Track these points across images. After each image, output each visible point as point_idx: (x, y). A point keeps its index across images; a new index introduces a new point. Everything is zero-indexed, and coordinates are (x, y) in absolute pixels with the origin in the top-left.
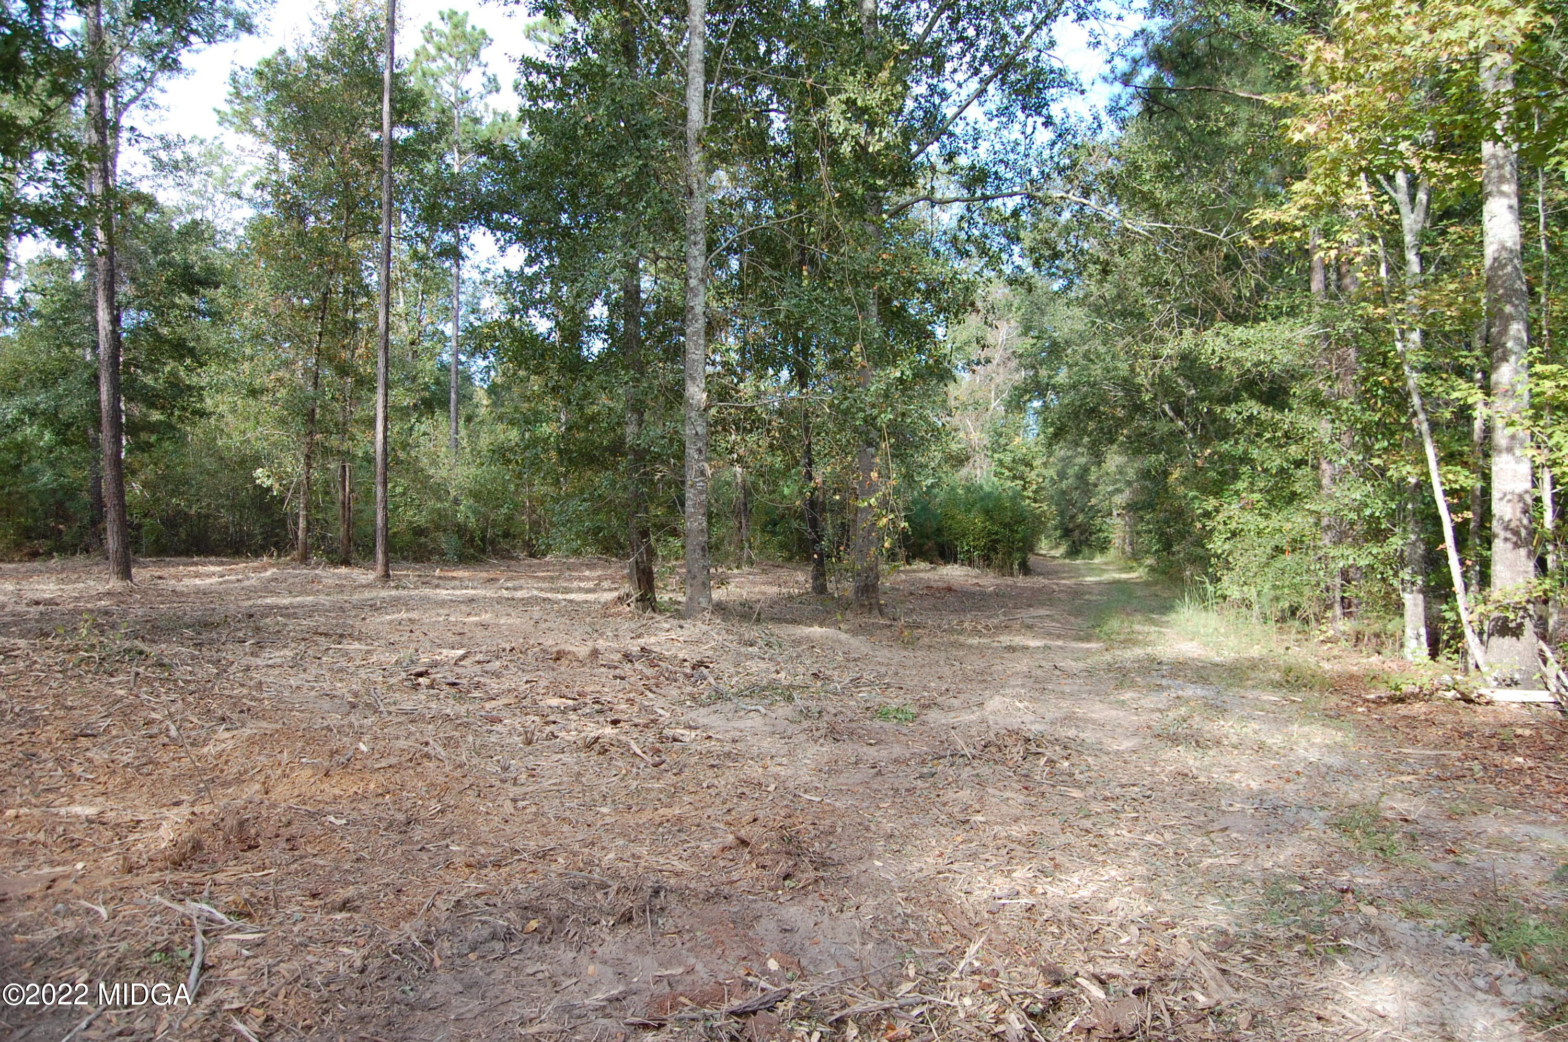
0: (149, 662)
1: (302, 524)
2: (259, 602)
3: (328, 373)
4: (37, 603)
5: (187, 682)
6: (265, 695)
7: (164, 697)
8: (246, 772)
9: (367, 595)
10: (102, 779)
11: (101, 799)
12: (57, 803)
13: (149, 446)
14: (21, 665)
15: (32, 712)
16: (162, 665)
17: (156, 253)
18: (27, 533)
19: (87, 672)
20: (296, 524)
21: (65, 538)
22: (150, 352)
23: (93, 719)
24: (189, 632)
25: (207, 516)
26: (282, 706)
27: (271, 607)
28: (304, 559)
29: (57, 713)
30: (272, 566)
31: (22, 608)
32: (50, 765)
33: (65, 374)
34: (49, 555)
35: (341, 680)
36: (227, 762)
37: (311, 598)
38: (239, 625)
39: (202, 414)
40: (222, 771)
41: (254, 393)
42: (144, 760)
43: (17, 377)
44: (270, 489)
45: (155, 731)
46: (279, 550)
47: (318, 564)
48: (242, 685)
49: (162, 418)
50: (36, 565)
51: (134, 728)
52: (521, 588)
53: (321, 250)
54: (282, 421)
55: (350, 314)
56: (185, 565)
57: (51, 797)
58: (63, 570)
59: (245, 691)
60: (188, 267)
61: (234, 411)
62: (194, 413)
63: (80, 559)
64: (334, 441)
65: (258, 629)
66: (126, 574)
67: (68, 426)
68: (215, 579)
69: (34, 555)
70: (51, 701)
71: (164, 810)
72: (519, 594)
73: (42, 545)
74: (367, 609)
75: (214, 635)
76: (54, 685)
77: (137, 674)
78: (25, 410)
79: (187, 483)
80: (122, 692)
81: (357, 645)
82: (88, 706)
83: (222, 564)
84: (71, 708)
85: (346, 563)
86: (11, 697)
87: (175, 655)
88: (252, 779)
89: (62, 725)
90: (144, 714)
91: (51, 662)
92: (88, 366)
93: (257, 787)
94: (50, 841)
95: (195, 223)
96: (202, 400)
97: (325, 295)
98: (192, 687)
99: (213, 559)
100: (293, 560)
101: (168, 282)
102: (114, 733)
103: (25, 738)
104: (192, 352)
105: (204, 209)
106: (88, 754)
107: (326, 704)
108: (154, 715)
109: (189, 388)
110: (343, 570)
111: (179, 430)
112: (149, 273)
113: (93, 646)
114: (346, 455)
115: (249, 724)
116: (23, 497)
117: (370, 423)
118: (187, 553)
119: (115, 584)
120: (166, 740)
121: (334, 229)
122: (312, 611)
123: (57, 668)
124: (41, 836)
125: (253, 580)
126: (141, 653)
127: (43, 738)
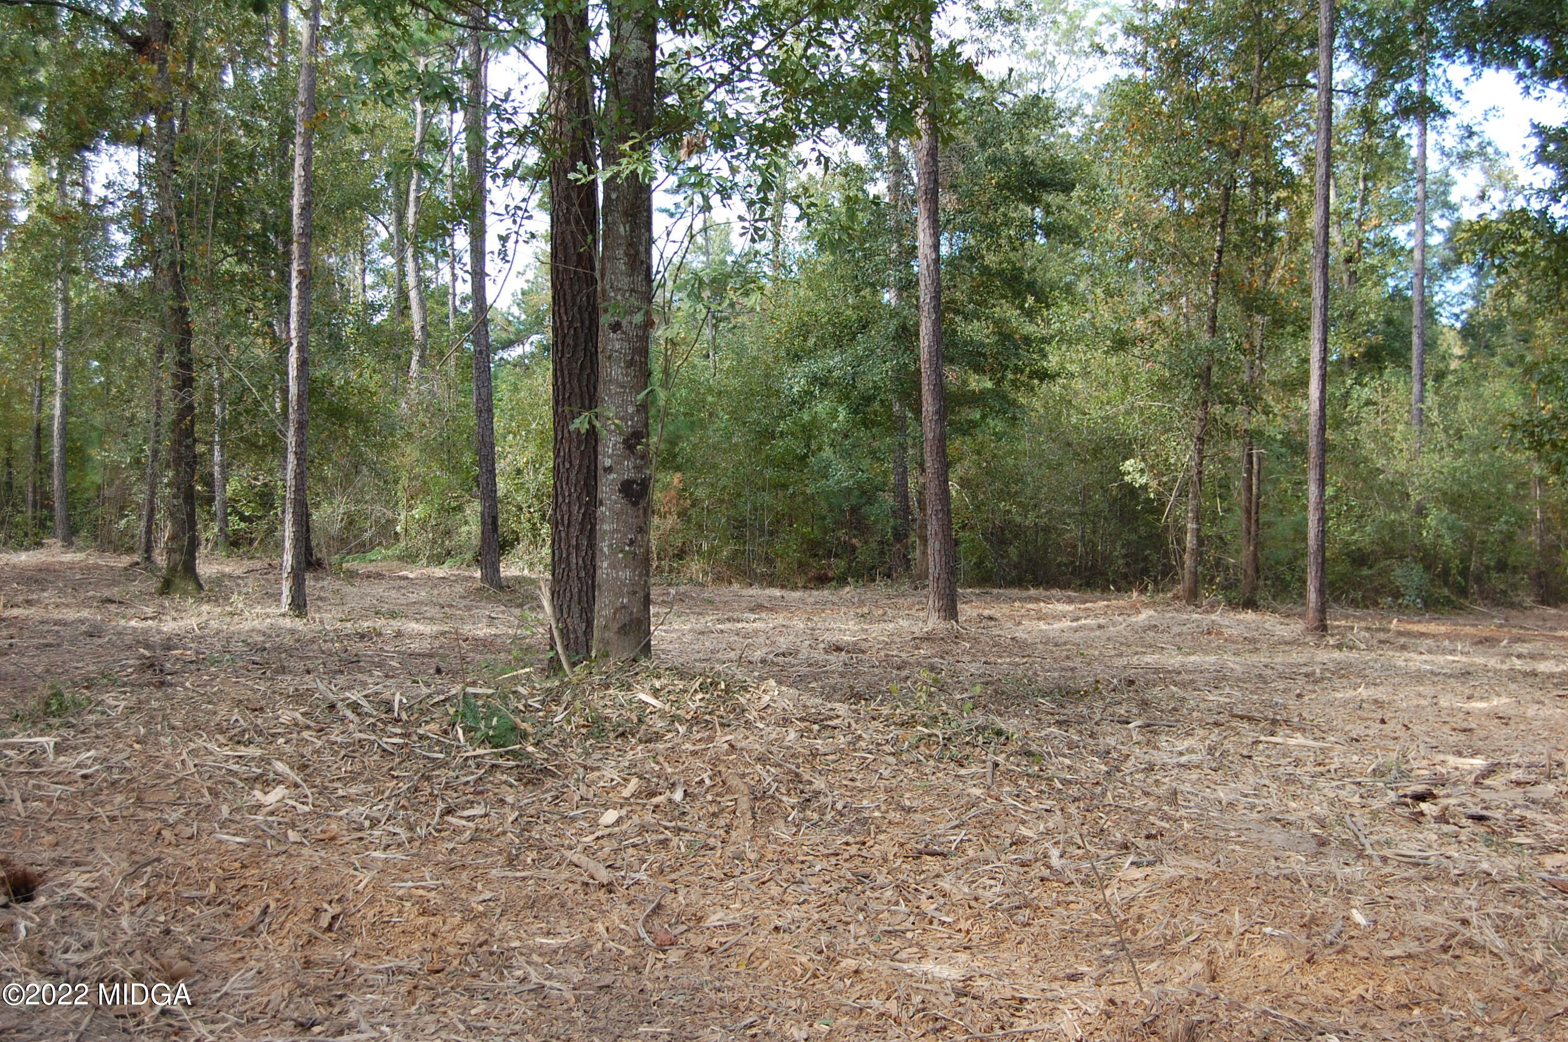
0: (1010, 748)
1: (1190, 541)
2: (1135, 660)
3: (1229, 310)
4: (839, 649)
5: (1065, 782)
6: (1182, 812)
7: (1035, 804)
8: (1175, 939)
9: (1296, 656)
10: (964, 925)
11: (963, 957)
12: (903, 955)
13: (973, 424)
14: (842, 740)
15: (859, 810)
16: (1029, 754)
17: (983, 145)
18: (813, 548)
19: (929, 757)
20: (1180, 541)
21: (861, 558)
22: (974, 290)
23: (941, 828)
24: (1046, 703)
25: (1047, 530)
26: (1211, 833)
27: (1156, 671)
28: (1192, 597)
29: (891, 815)
30: (1146, 605)
31: (819, 655)
32: (889, 893)
33: (864, 326)
34: (842, 581)
35: (1294, 797)
36: (1140, 918)
37: (1212, 659)
38: (1118, 697)
39: (1044, 376)
40: (1135, 932)
41: (1121, 344)
42: (1016, 900)
43: (804, 331)
44: (1144, 488)
45: (1029, 856)
46: (1156, 582)
47: (1213, 607)
48: (1147, 794)
49: (989, 385)
50: (825, 594)
51: (1000, 851)
52: (1542, 657)
53: (1221, 120)
54: (1163, 386)
55: (1261, 220)
56: (1021, 599)
57: (896, 943)
58: (862, 603)
59: (1152, 804)
60: (1026, 163)
61: (1086, 374)
62: (1035, 374)
63: (880, 588)
64: (1239, 418)
65: (1145, 704)
66: (950, 611)
67: (868, 400)
68: (1066, 623)
69: (822, 581)
70: (883, 797)
71: (1056, 985)
72: (1543, 667)
73: (838, 565)
74: (1301, 681)
75: (1082, 709)
76: (886, 774)
77: (996, 765)
78: (815, 379)
79: (1020, 480)
80: (977, 792)
81: (1299, 739)
82: (932, 808)
83: (1070, 601)
84: (909, 810)
85: (1250, 604)
86: (831, 786)
87: (1046, 739)
88: (1187, 951)
89: (899, 834)
90: (1010, 828)
91: (880, 738)
92: (894, 314)
93: (1198, 966)
94: (904, 1017)
95: (1037, 98)
96: (1044, 356)
97: (1227, 189)
98: (1074, 791)
99: (1056, 592)
100: (1176, 597)
101: (998, 186)
102: (971, 852)
103: (853, 850)
104: (1031, 287)
105: (1040, 77)
106: (941, 884)
107: (1277, 836)
108: (1024, 831)
109: (1027, 340)
110: (1249, 616)
111: (1014, 404)
112: (975, 175)
113: (935, 719)
114: (1253, 437)
115: (1169, 858)
116: (809, 499)
117: (1295, 385)
118: (1019, 582)
119: (934, 622)
120: (1046, 873)
121: (1240, 86)
122: (1219, 679)
123: (888, 748)
124: (892, 1007)
125: (1120, 625)
126: (999, 733)
127: (877, 851)
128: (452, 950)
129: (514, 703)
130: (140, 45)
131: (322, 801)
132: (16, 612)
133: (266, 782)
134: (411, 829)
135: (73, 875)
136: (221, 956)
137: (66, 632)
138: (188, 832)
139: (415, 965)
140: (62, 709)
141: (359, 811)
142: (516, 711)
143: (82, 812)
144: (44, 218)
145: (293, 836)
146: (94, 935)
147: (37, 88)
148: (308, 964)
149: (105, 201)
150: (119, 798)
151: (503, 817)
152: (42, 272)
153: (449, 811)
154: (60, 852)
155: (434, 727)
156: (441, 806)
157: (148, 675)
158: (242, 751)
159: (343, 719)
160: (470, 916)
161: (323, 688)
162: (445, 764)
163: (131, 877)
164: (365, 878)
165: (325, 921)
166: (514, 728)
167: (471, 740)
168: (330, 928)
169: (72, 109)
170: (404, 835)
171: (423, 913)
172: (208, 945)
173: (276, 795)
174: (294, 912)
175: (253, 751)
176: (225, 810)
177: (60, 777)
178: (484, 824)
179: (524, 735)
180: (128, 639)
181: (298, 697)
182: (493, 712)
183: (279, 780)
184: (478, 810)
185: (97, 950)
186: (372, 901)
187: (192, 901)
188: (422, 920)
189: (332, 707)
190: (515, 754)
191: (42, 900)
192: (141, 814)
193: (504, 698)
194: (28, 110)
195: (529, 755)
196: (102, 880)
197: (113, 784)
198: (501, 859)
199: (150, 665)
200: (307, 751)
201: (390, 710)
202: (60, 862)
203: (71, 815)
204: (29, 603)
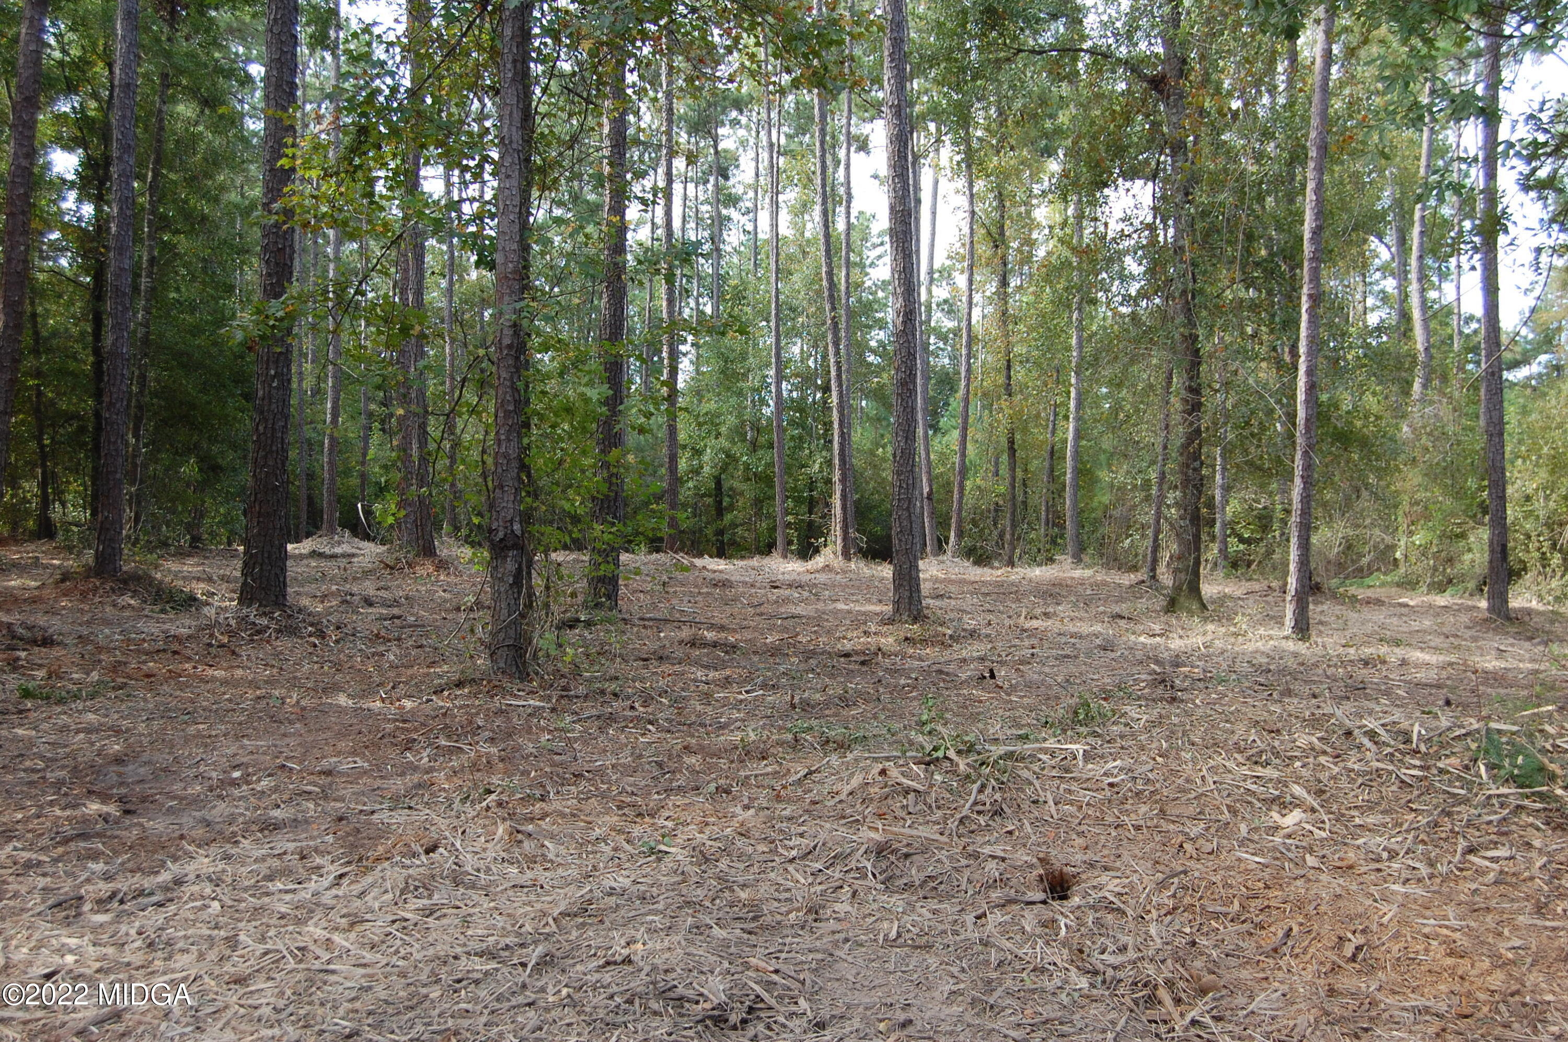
128: (1482, 996)
129: (1540, 742)
130: (1157, 83)
131: (1338, 828)
132: (1035, 623)
133: (1284, 805)
134: (1431, 864)
135: (1104, 878)
136: (1245, 974)
137: (1082, 645)
138: (1208, 847)
139: (1442, 1007)
140: (1089, 719)
141: (1377, 842)
142: (1543, 751)
143: (1109, 819)
144: (1066, 253)
145: (1311, 860)
146: (1124, 939)
147: (1058, 132)
148: (1332, 992)
149: (1123, 235)
150: (1144, 809)
151: (1530, 861)
152: (1062, 304)
153: (1471, 850)
154: (1089, 856)
155: (1453, 760)
156: (1462, 844)
157: (1160, 691)
158: (1260, 771)
159: (1360, 747)
160: (1500, 963)
161: (1342, 713)
162: (1466, 801)
163: (1162, 885)
164: (1390, 912)
165: (1349, 951)
166: (1542, 769)
167: (1494, 778)
168: (1353, 958)
169: (1093, 148)
170: (1424, 871)
171: (1451, 954)
172: (1232, 961)
173: (1293, 818)
174: (1318, 938)
175: (1268, 772)
176: (1243, 828)
177: (1086, 783)
178: (1509, 867)
179: (1553, 777)
180: (1139, 655)
181: (1314, 722)
182: (1518, 750)
183: (1296, 803)
184: (1503, 852)
185: (1132, 954)
186: (1397, 936)
187: (1216, 916)
188: (1449, 961)
189: (1349, 733)
190: (1542, 796)
191: (1076, 900)
192: (1165, 826)
193: (1530, 736)
194: (1049, 152)
195: (1557, 799)
196: (1132, 886)
197: (1138, 794)
198: (1529, 906)
199: (1162, 681)
200: (1324, 776)
201: (1408, 741)
202: (1091, 865)
203: (1100, 821)
204: (1046, 615)
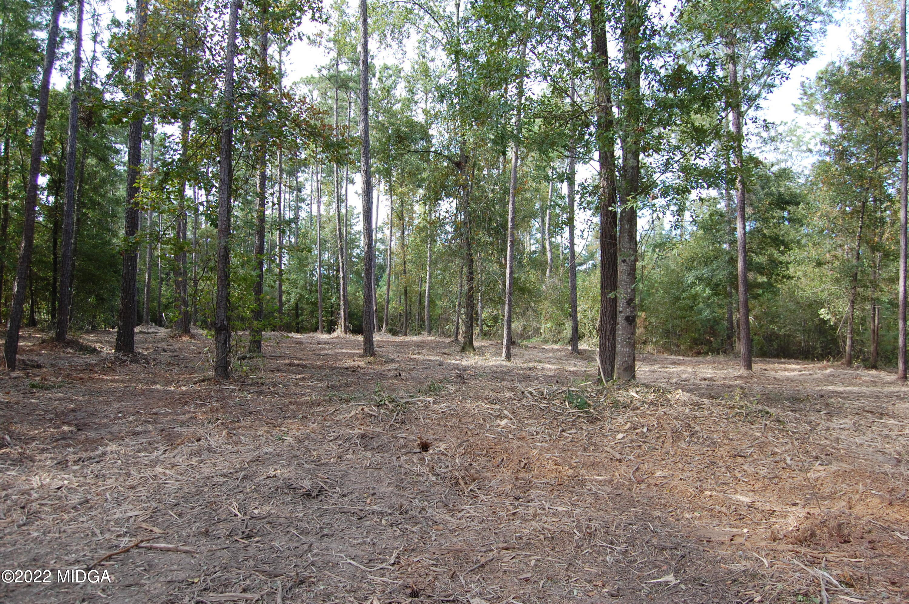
0: (771, 419)
1: (848, 342)
2: (824, 388)
3: (865, 251)
4: (705, 379)
5: (793, 432)
6: (841, 446)
7: (781, 440)
8: (835, 493)
9: (892, 389)
10: (752, 483)
11: (751, 494)
12: (728, 492)
13: (759, 295)
14: (706, 413)
15: (712, 439)
16: (779, 421)
17: (763, 188)
18: (695, 342)
19: (739, 421)
20: (845, 342)
21: (714, 345)
22: (760, 243)
23: (744, 447)
24: (787, 403)
25: (789, 336)
26: (852, 455)
27: (833, 392)
28: (849, 364)
29: (725, 441)
30: (830, 367)
31: (697, 382)
32: (723, 469)
33: (716, 258)
34: (706, 354)
35: (888, 443)
36: (822, 484)
37: (856, 388)
38: (816, 402)
39: (789, 278)
40: (819, 490)
41: (819, 264)
42: (772, 475)
43: (693, 260)
44: (829, 320)
45: (778, 459)
46: (834, 357)
47: (858, 368)
48: (826, 439)
49: (766, 280)
50: (700, 358)
51: (766, 456)
53: (861, 176)
54: (837, 280)
55: (879, 214)
56: (779, 363)
57: (726, 488)
58: (714, 363)
59: (828, 443)
60: (780, 194)
61: (805, 275)
62: (784, 277)
63: (721, 358)
64: (869, 293)
65: (828, 405)
66: (749, 367)
67: (717, 285)
68: (796, 373)
69: (699, 354)
70: (721, 434)
71: (787, 507)
73: (705, 348)
74: (894, 398)
75: (801, 406)
76: (723, 426)
77: (766, 425)
78: (697, 278)
79: (778, 316)
80: (758, 434)
81: (892, 421)
82: (740, 440)
83: (798, 364)
84: (732, 440)
85: (875, 367)
86: (702, 429)
87: (786, 416)
88: (840, 497)
89: (728, 448)
90: (771, 448)
91: (721, 413)
92: (728, 253)
93: (844, 503)
94: (728, 513)
95: (785, 169)
96: (788, 269)
97: (864, 203)
98: (797, 436)
99: (793, 360)
100: (842, 364)
101: (770, 204)
102: (755, 457)
103: (710, 453)
104: (783, 242)
105: (786, 161)
106: (743, 467)
107: (880, 458)
108: (776, 450)
109: (781, 263)
110: (874, 372)
111: (776, 287)
112: (760, 200)
113: (742, 406)
114: (876, 301)
115: (834, 463)
116: (694, 322)
117: (894, 280)
118: (777, 356)
119: (742, 371)
120: (785, 466)
121: (869, 162)
122: (859, 396)
123: (724, 417)
124: (724, 509)
125: (819, 374)
126: (767, 413)
127: (719, 454)
128: (565, 478)
129: (586, 394)
130: (458, 165)
131: (520, 425)
132: (415, 356)
133: (501, 418)
134: (550, 436)
135: (440, 444)
136: (488, 474)
137: (432, 364)
138: (476, 432)
139: (553, 482)
140: (435, 389)
141: (532, 429)
142: (587, 397)
143: (442, 424)
144: (426, 223)
145: (510, 436)
146: (449, 464)
147: (424, 180)
148: (517, 479)
149: (445, 218)
150: (454, 420)
151: (582, 434)
152: (424, 241)
153: (563, 431)
154: (435, 436)
155: (558, 401)
156: (560, 429)
157: (459, 380)
158: (493, 406)
159: (527, 397)
160: (571, 467)
161: (520, 386)
162: (562, 414)
163: (460, 445)
164: (535, 452)
165: (522, 465)
166: (586, 403)
167: (571, 407)
168: (524, 467)
169: (435, 187)
170: (548, 438)
171: (556, 465)
172: (484, 470)
173: (504, 422)
174: (512, 461)
175: (496, 406)
176: (488, 426)
177: (434, 412)
178: (575, 436)
179: (590, 406)
180: (452, 367)
181: (512, 389)
182: (579, 397)
183: (506, 417)
184: (573, 431)
185: (450, 468)
186: (538, 459)
187: (479, 455)
188: (555, 467)
189: (523, 393)
190: (586, 412)
191: (431, 451)
192: (461, 426)
193: (583, 392)
194: (419, 186)
195: (591, 413)
196: (450, 446)
197: (452, 415)
198: (582, 449)
199: (459, 376)
200: (515, 407)
201: (543, 395)
202: (436, 440)
203: (439, 424)
204: (419, 353)
